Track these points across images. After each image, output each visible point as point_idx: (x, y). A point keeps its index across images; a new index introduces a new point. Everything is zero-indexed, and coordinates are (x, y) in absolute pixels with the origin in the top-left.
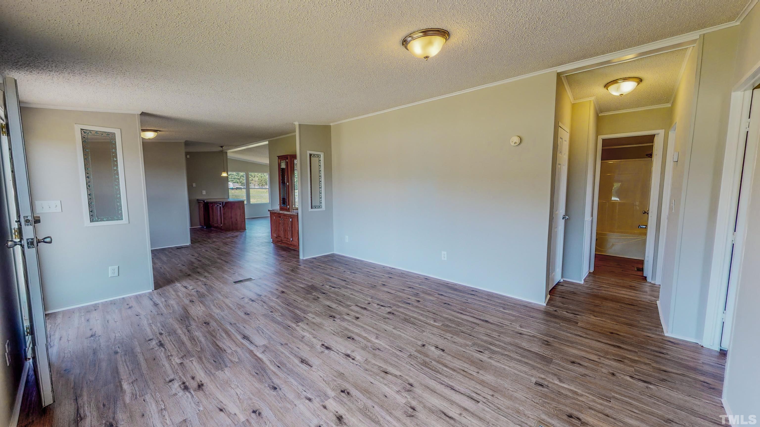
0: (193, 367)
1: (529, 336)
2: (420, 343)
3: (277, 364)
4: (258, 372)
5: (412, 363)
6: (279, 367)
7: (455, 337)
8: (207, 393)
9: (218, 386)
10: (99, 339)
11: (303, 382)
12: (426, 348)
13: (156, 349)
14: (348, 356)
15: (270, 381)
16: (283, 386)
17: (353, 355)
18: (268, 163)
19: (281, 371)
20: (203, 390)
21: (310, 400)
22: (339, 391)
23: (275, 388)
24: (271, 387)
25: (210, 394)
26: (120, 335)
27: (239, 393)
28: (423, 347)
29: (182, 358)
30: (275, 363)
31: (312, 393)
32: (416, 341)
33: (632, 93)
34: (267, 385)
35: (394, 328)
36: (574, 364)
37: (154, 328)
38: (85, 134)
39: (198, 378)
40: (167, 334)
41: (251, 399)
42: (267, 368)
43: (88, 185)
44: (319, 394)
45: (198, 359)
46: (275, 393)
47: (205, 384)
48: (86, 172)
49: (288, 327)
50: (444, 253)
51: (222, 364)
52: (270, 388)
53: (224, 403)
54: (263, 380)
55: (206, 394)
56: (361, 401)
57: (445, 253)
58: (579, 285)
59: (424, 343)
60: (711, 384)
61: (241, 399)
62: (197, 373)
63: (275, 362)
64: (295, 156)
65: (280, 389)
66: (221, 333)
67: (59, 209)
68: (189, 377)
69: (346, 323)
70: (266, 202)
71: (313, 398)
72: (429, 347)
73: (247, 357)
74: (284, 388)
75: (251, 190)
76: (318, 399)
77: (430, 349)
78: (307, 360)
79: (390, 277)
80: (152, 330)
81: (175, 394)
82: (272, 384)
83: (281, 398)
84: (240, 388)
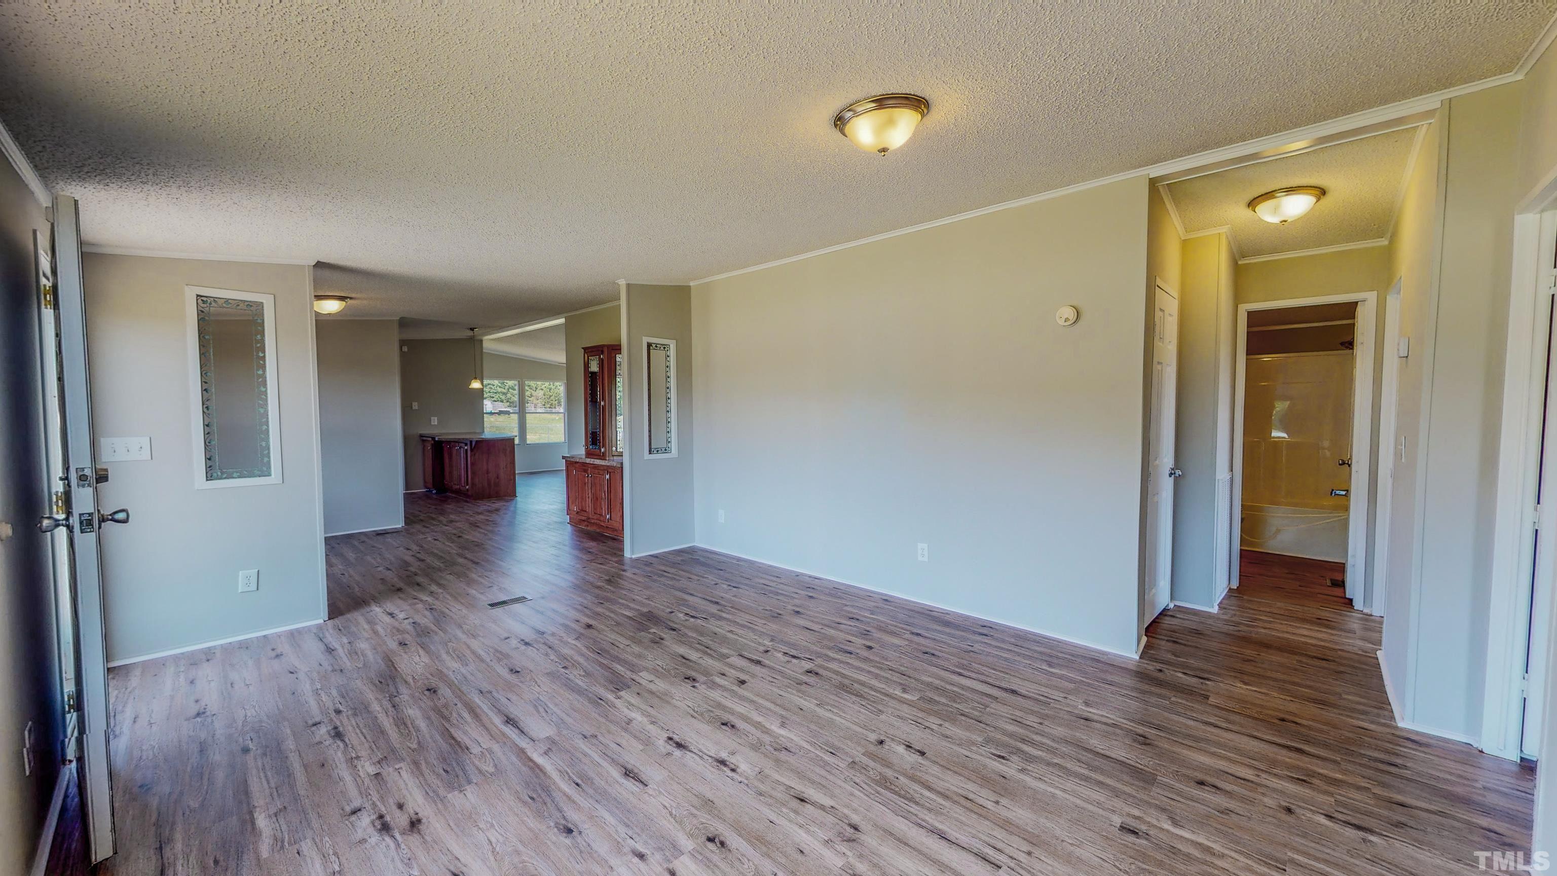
0: (401, 782)
1: (1106, 724)
2: (873, 737)
3: (575, 779)
4: (534, 796)
5: (858, 781)
6: (577, 784)
7: (947, 724)
8: (428, 838)
9: (452, 824)
10: (213, 722)
11: (628, 819)
12: (887, 747)
13: (327, 743)
14: (723, 762)
15: (559, 815)
16: (586, 826)
17: (733, 761)
18: (564, 361)
19: (582, 794)
20: (419, 832)
21: (641, 856)
22: (704, 838)
23: (569, 831)
24: (562, 827)
25: (435, 842)
26: (255, 714)
27: (493, 840)
28: (880, 747)
29: (379, 762)
30: (569, 777)
31: (646, 843)
32: (864, 732)
33: (1305, 219)
34: (552, 824)
35: (818, 705)
36: (1203, 787)
37: (324, 699)
38: (205, 305)
39: (410, 807)
40: (350, 712)
41: (518, 853)
42: (553, 787)
43: (205, 406)
44: (660, 845)
45: (412, 766)
46: (568, 841)
47: (424, 821)
48: (203, 380)
49: (599, 701)
50: (922, 547)
51: (460, 778)
52: (559, 829)
53: (462, 860)
54: (545, 813)
55: (425, 842)
56: (749, 860)
57: (925, 546)
58: (1209, 615)
59: (882, 738)
60: (1505, 834)
61: (498, 853)
62: (409, 796)
63: (571, 774)
64: (618, 348)
65: (580, 833)
66: (461, 711)
67: (146, 454)
68: (392, 804)
69: (720, 692)
70: (558, 441)
71: (648, 853)
72: (893, 745)
73: (512, 764)
74: (588, 831)
75: (528, 415)
76: (658, 856)
77: (894, 750)
78: (636, 771)
79: (811, 597)
80: (320, 702)
81: (363, 841)
82: (564, 822)
83: (581, 852)
84: (497, 828)
